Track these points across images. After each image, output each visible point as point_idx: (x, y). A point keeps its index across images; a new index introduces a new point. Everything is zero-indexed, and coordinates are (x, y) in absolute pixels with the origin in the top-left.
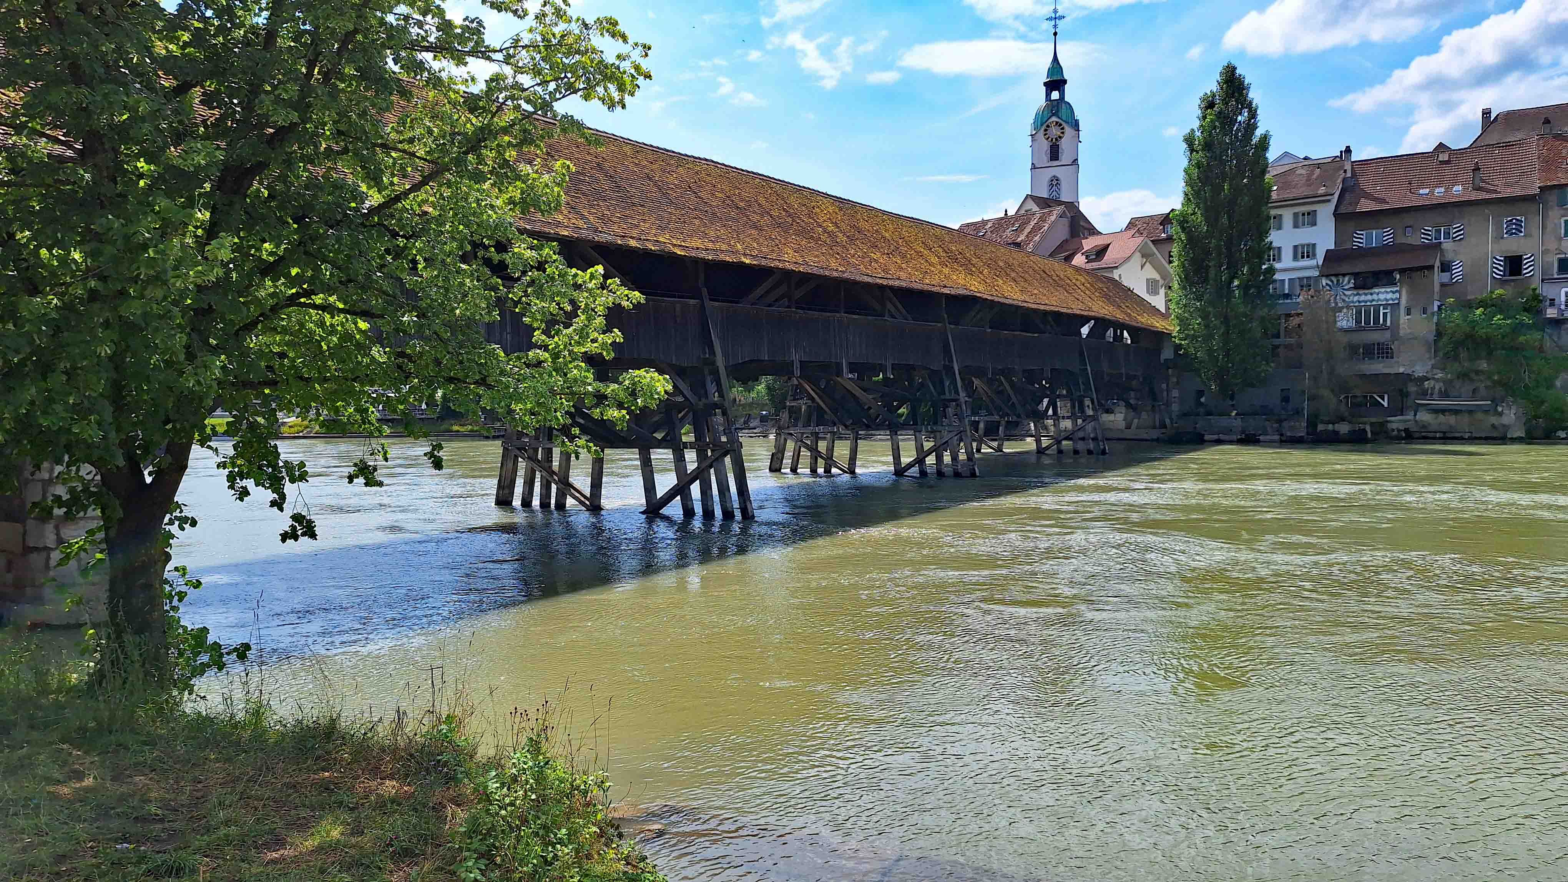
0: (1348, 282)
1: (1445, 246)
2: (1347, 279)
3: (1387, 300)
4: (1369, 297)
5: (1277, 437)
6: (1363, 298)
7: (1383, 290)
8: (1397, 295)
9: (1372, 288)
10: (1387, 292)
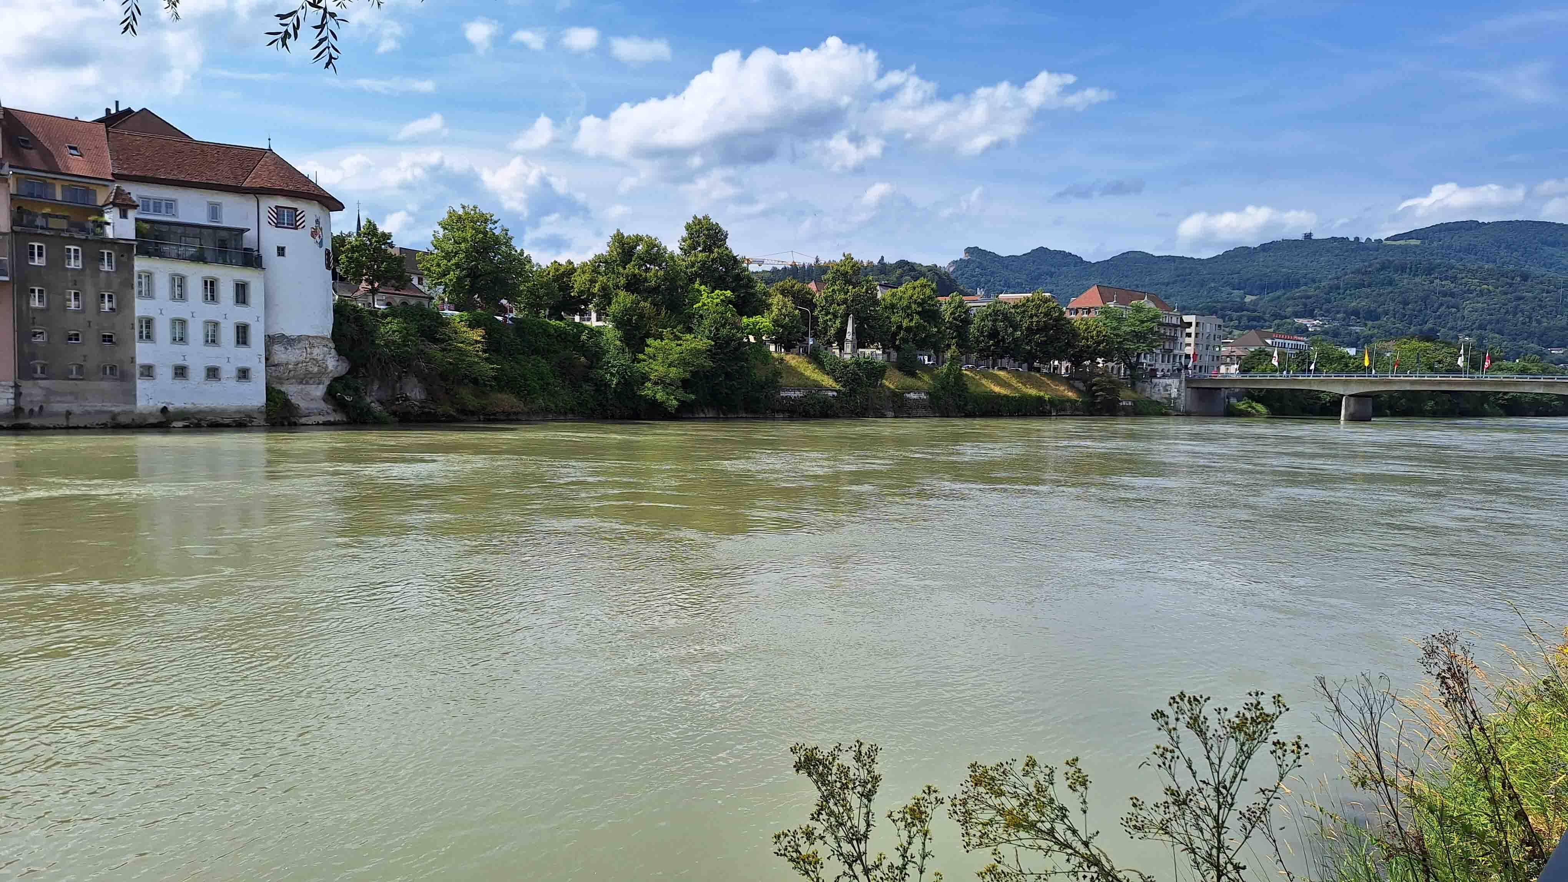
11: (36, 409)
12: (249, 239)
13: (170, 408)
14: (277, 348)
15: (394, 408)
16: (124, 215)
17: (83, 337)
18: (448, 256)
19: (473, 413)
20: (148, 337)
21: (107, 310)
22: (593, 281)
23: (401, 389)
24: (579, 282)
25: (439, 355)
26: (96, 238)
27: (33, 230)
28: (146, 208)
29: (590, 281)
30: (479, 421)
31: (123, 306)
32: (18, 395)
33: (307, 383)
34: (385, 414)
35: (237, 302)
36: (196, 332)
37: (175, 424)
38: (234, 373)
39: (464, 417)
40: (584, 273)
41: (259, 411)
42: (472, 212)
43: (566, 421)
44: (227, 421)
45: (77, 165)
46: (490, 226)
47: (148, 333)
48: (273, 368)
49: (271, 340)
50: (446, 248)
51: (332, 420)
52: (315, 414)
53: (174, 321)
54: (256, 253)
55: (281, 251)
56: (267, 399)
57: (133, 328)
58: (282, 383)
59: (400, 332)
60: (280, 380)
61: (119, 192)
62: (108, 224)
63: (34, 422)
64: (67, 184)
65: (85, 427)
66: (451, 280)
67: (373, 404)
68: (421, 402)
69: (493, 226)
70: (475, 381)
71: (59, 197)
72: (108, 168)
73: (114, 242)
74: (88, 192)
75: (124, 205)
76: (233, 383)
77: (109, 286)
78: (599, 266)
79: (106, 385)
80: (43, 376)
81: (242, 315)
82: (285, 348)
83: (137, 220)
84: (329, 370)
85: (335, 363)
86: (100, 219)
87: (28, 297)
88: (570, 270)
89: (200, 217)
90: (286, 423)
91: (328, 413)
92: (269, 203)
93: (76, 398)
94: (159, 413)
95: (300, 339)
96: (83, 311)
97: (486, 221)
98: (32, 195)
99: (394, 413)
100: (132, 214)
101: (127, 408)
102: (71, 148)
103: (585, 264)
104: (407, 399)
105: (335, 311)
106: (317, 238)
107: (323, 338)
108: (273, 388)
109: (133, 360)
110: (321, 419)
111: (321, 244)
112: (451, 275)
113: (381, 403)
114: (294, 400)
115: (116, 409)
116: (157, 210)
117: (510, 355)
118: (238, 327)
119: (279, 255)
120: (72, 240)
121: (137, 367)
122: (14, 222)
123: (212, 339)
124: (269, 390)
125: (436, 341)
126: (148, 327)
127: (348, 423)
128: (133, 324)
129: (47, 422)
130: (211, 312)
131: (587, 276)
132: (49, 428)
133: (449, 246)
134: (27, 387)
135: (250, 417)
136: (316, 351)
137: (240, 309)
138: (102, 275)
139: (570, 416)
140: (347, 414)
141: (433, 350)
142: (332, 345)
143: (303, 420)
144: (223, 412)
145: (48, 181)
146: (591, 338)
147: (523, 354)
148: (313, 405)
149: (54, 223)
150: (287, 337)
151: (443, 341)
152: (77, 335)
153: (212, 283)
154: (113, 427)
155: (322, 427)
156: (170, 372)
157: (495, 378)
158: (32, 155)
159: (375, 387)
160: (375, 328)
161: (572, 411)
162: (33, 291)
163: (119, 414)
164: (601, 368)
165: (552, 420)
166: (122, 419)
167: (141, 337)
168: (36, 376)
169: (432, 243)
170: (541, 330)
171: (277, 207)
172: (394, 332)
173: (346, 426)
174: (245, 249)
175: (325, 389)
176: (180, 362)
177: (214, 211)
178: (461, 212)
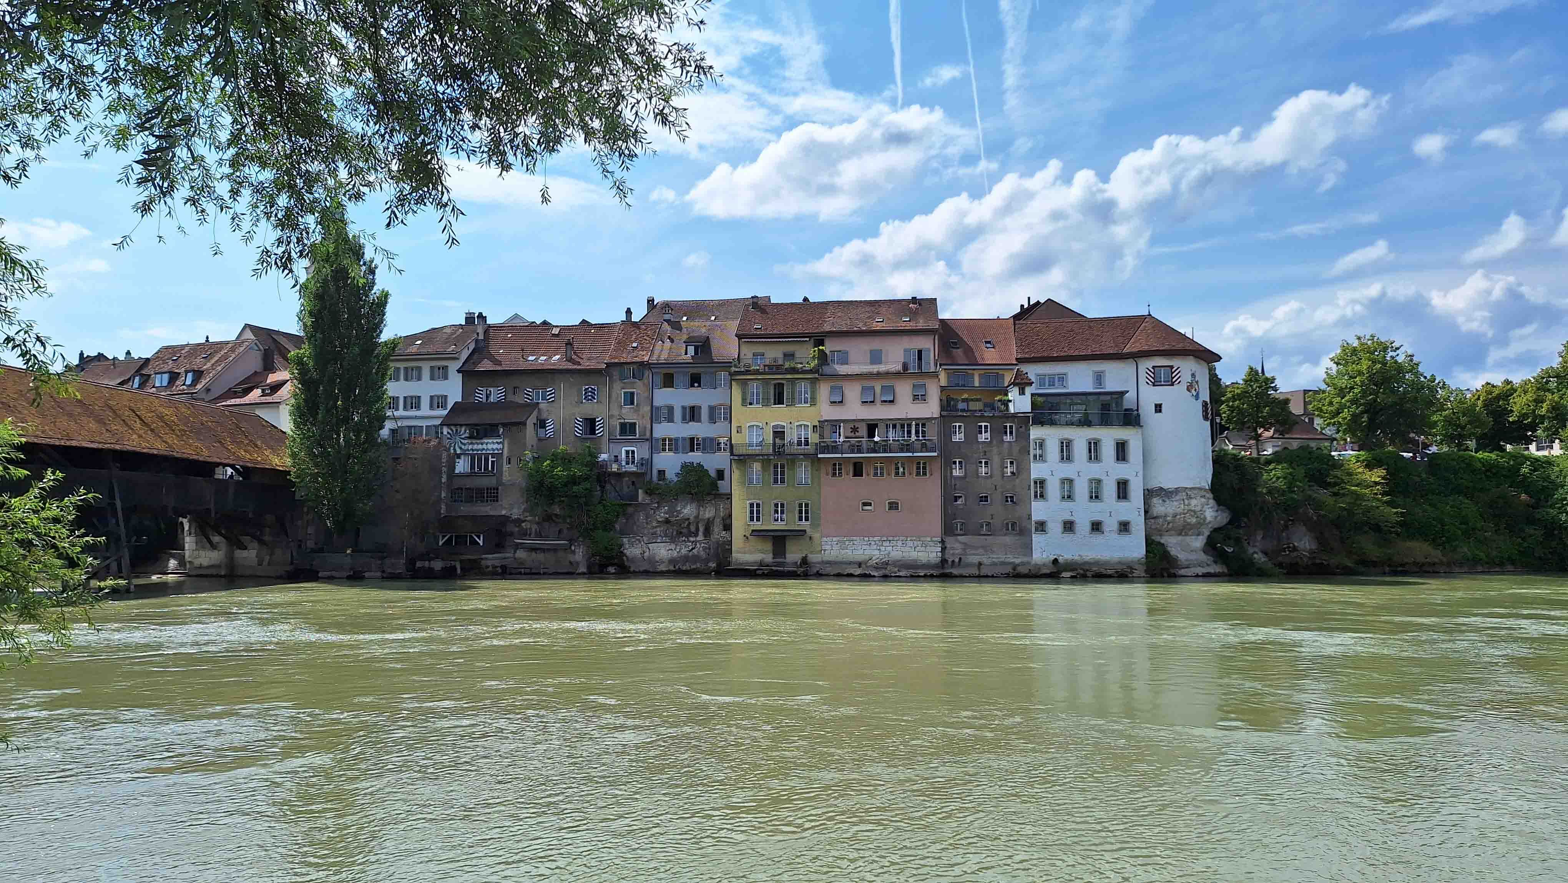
0: (464, 432)
1: (541, 406)
2: (463, 429)
3: (493, 450)
4: (480, 447)
5: (379, 574)
6: (475, 447)
7: (490, 441)
8: (500, 446)
9: (481, 439)
10: (493, 443)
11: (957, 560)
12: (1129, 400)
13: (1061, 559)
14: (1156, 501)
15: (1280, 559)
16: (1022, 392)
17: (991, 500)
18: (1342, 393)
19: (1374, 564)
20: (1042, 496)
21: (1009, 474)
22: (1539, 401)
23: (1288, 539)
24: (1518, 405)
25: (1330, 500)
26: (1000, 414)
27: (954, 413)
28: (1042, 384)
29: (1535, 400)
30: (1384, 574)
31: (1021, 470)
32: (944, 549)
33: (1186, 535)
34: (1270, 565)
35: (1118, 459)
36: (1082, 489)
37: (1064, 574)
38: (1115, 526)
39: (1363, 569)
40: (1525, 392)
41: (1139, 562)
42: (1369, 342)
43: (1503, 573)
44: (1109, 572)
45: (990, 356)
46: (1391, 354)
47: (1042, 493)
48: (1153, 521)
49: (1149, 494)
50: (1339, 385)
51: (1212, 571)
52: (1195, 566)
53: (1063, 481)
54: (1136, 412)
55: (1158, 408)
56: (1147, 551)
57: (1029, 489)
58: (1161, 535)
59: (1285, 478)
60: (1160, 532)
61: (1019, 374)
62: (1010, 401)
63: (955, 572)
64: (982, 372)
65: (993, 576)
66: (1345, 419)
67: (1255, 556)
68: (1311, 552)
69: (1394, 354)
70: (1377, 528)
71: (977, 384)
72: (1013, 353)
73: (1014, 416)
74: (999, 377)
75: (1022, 383)
76: (1115, 536)
77: (1010, 454)
78: (1547, 382)
79: (1008, 539)
80: (962, 532)
81: (1122, 471)
82: (1164, 501)
83: (1032, 395)
84: (1207, 521)
85: (1214, 514)
86: (1006, 398)
87: (951, 469)
88: (1509, 391)
89: (1087, 386)
90: (1165, 575)
91: (1208, 565)
92: (1147, 364)
93: (986, 551)
94: (1051, 564)
95: (1177, 491)
96: (991, 476)
97: (1385, 349)
98: (958, 385)
99: (1280, 565)
100: (1029, 391)
101: (1025, 559)
102: (987, 342)
103: (1526, 382)
104: (1295, 549)
105: (1215, 462)
106: (1193, 391)
107: (1200, 489)
108: (1153, 541)
109: (1029, 517)
110: (1200, 571)
111: (1197, 397)
112: (1346, 414)
113: (1265, 553)
114: (1173, 552)
115: (1017, 561)
116: (1052, 384)
117: (1422, 497)
118: (1119, 483)
119: (1156, 411)
120: (983, 418)
121: (1033, 523)
122: (942, 409)
123: (1095, 496)
124: (1149, 542)
125: (1326, 485)
126: (1041, 487)
127: (1230, 575)
128: (1030, 486)
129: (965, 572)
130: (1095, 470)
131: (1530, 396)
132: (966, 577)
133: (1344, 382)
134: (950, 541)
135: (1131, 568)
136: (1194, 502)
137: (1122, 466)
138: (1006, 445)
139: (1510, 568)
140: (1228, 566)
141: (1323, 495)
142: (1210, 495)
143: (1182, 572)
144: (1106, 563)
145: (970, 372)
146: (1535, 470)
147: (1439, 494)
148: (1193, 557)
149: (974, 406)
150: (1165, 490)
151: (1336, 484)
152: (986, 497)
153: (1095, 443)
154: (1013, 576)
155: (1201, 579)
156: (1059, 528)
157: (1401, 524)
158: (959, 353)
159: (1259, 538)
160: (1258, 476)
161: (1513, 562)
162: (955, 463)
163: (1019, 565)
164: (1552, 506)
165: (1483, 572)
166: (1023, 570)
167: (1036, 496)
168: (956, 532)
169: (1324, 381)
170: (1463, 465)
171: (1154, 367)
172: (1278, 478)
173: (1226, 578)
174: (1126, 410)
175: (1205, 541)
176: (1068, 517)
177: (1099, 378)
178: (1356, 343)
